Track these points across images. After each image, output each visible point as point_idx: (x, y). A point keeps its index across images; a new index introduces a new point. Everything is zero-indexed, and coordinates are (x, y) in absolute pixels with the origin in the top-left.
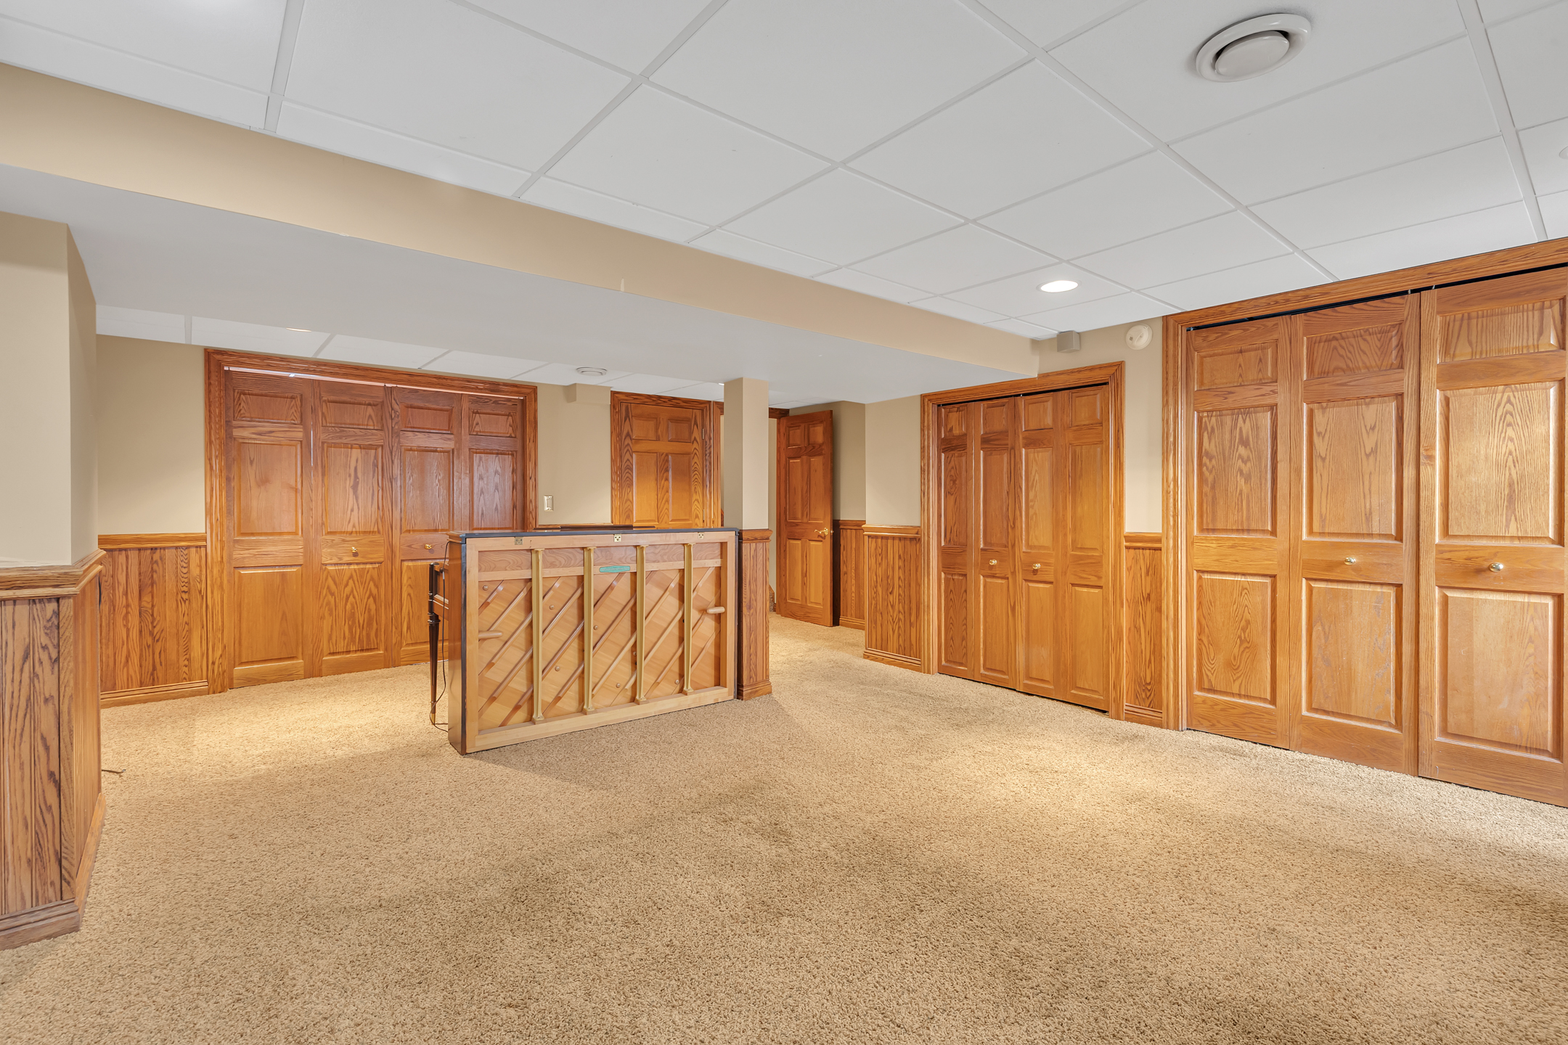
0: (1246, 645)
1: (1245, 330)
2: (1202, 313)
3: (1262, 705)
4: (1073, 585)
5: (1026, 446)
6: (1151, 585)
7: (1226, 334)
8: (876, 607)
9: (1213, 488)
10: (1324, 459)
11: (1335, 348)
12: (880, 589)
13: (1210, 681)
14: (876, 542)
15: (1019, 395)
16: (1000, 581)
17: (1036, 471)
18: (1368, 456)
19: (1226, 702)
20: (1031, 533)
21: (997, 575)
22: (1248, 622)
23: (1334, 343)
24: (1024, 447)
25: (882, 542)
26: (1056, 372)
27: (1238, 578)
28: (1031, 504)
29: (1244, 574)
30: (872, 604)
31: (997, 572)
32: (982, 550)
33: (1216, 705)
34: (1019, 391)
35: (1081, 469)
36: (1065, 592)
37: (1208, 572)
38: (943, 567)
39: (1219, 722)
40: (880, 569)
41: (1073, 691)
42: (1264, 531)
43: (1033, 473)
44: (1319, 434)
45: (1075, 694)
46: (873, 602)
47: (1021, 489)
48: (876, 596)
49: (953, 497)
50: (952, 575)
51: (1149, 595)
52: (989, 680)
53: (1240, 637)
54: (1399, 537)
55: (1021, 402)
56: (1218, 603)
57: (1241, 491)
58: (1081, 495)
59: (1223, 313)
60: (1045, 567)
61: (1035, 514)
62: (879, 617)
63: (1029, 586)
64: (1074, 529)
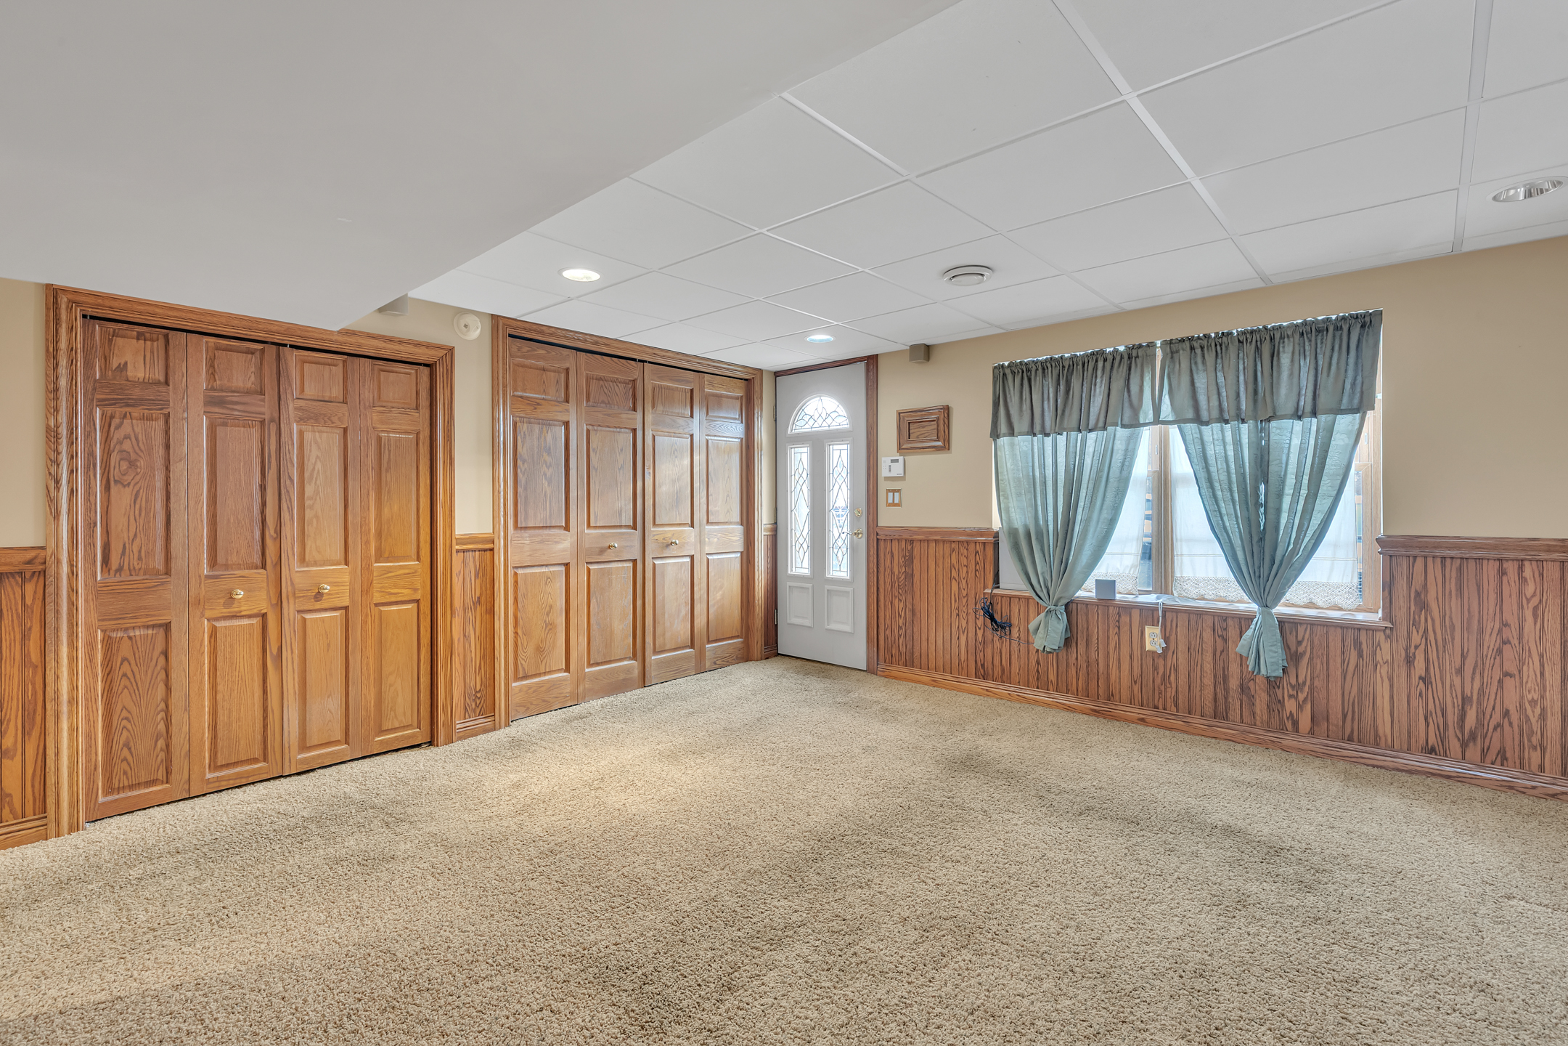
0: (549, 627)
1: (549, 352)
2: (527, 325)
3: (560, 675)
4: (376, 605)
5: (300, 420)
6: (481, 588)
7: (536, 350)
9: (525, 489)
10: (596, 470)
11: (602, 386)
13: (524, 669)
15: (285, 345)
16: (246, 622)
17: (317, 457)
18: (619, 469)
19: (536, 683)
20: (309, 543)
21: (243, 613)
22: (551, 607)
23: (601, 382)
24: (298, 422)
26: (368, 333)
27: (544, 569)
28: (308, 503)
29: (547, 565)
31: (242, 608)
32: (207, 577)
33: (530, 688)
34: (287, 340)
35: (389, 460)
36: (367, 615)
37: (521, 567)
38: (99, 620)
39: (531, 704)
41: (377, 739)
42: (560, 527)
43: (313, 460)
44: (594, 450)
45: (381, 740)
47: (292, 481)
49: (128, 490)
50: (126, 629)
51: (479, 598)
52: (224, 783)
53: (545, 621)
54: (635, 528)
55: (292, 357)
56: (529, 595)
57: (546, 492)
58: (389, 492)
59: (542, 332)
60: (335, 588)
61: (316, 516)
63: (304, 620)
64: (379, 534)
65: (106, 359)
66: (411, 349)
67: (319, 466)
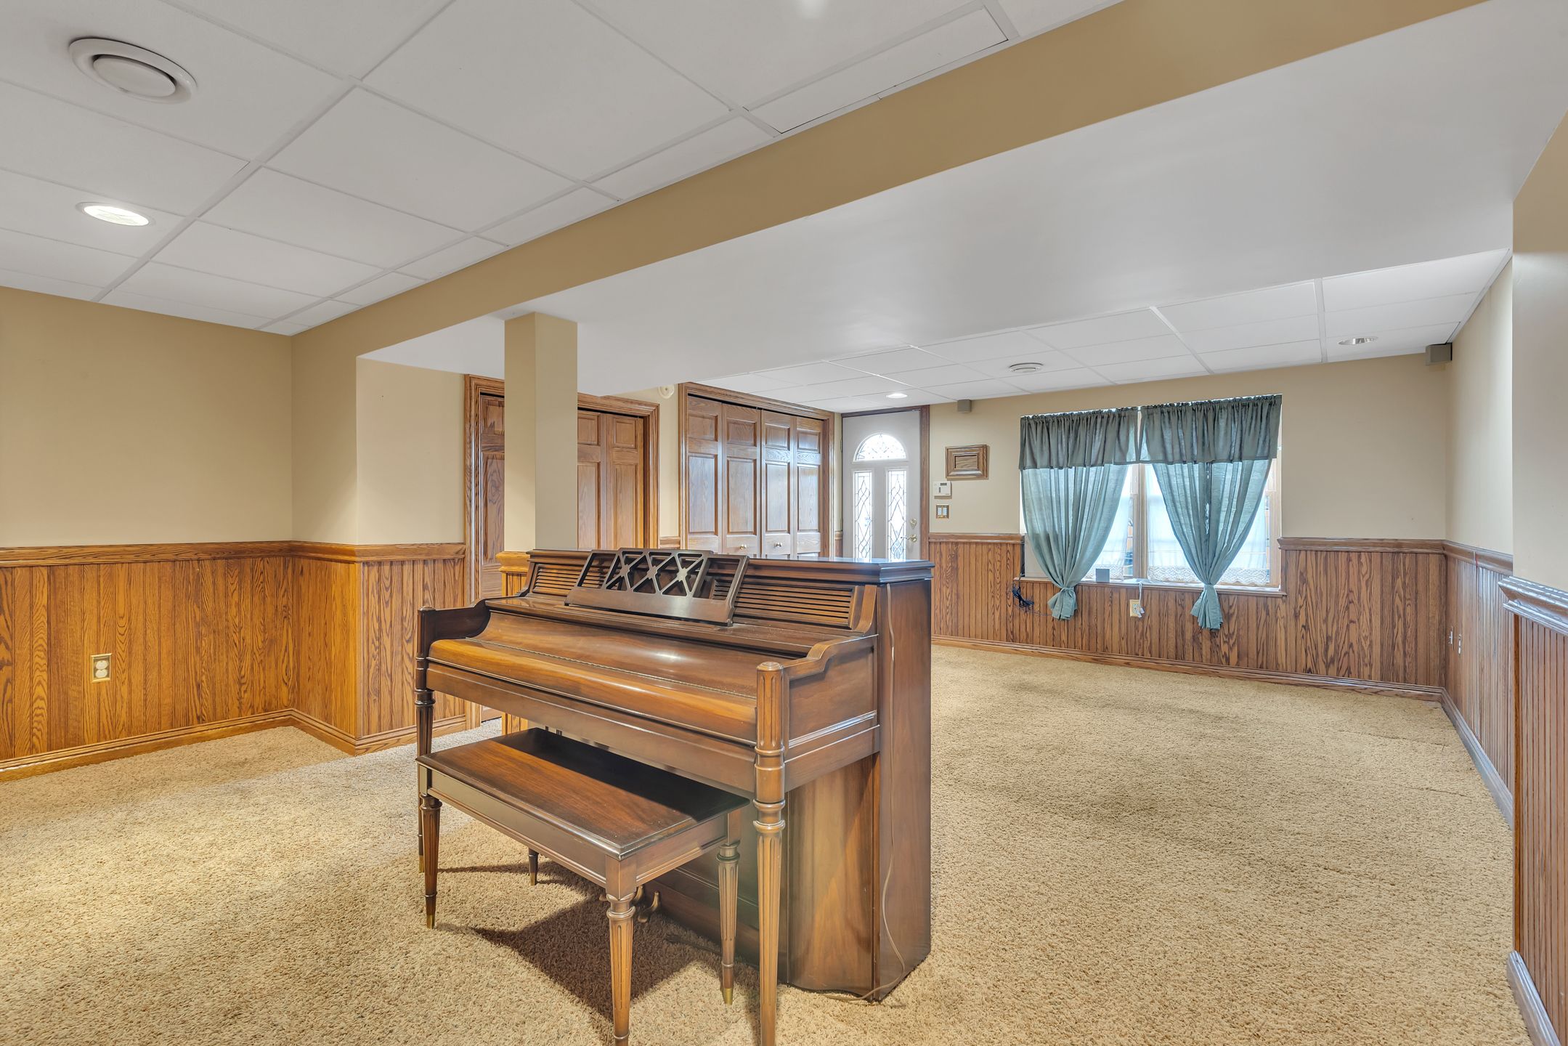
1: (707, 405)
7: (699, 404)
8: (379, 670)
11: (736, 428)
12: (386, 641)
14: (379, 571)
23: (736, 425)
25: (391, 569)
30: (369, 667)
35: (621, 484)
40: (388, 611)
42: (712, 532)
44: (731, 476)
46: (373, 663)
48: (379, 653)
54: (755, 533)
58: (621, 507)
59: (705, 391)
61: (584, 524)
62: (385, 682)
64: (616, 536)
65: (485, 420)
66: (620, 404)
67: (585, 490)
